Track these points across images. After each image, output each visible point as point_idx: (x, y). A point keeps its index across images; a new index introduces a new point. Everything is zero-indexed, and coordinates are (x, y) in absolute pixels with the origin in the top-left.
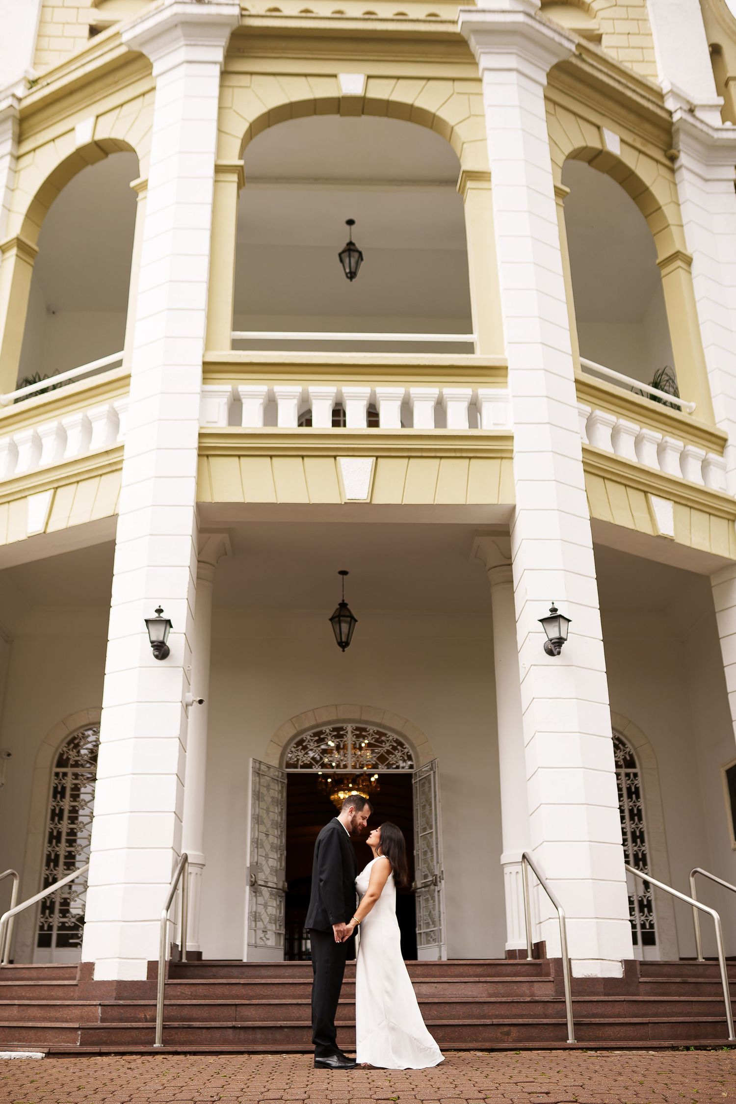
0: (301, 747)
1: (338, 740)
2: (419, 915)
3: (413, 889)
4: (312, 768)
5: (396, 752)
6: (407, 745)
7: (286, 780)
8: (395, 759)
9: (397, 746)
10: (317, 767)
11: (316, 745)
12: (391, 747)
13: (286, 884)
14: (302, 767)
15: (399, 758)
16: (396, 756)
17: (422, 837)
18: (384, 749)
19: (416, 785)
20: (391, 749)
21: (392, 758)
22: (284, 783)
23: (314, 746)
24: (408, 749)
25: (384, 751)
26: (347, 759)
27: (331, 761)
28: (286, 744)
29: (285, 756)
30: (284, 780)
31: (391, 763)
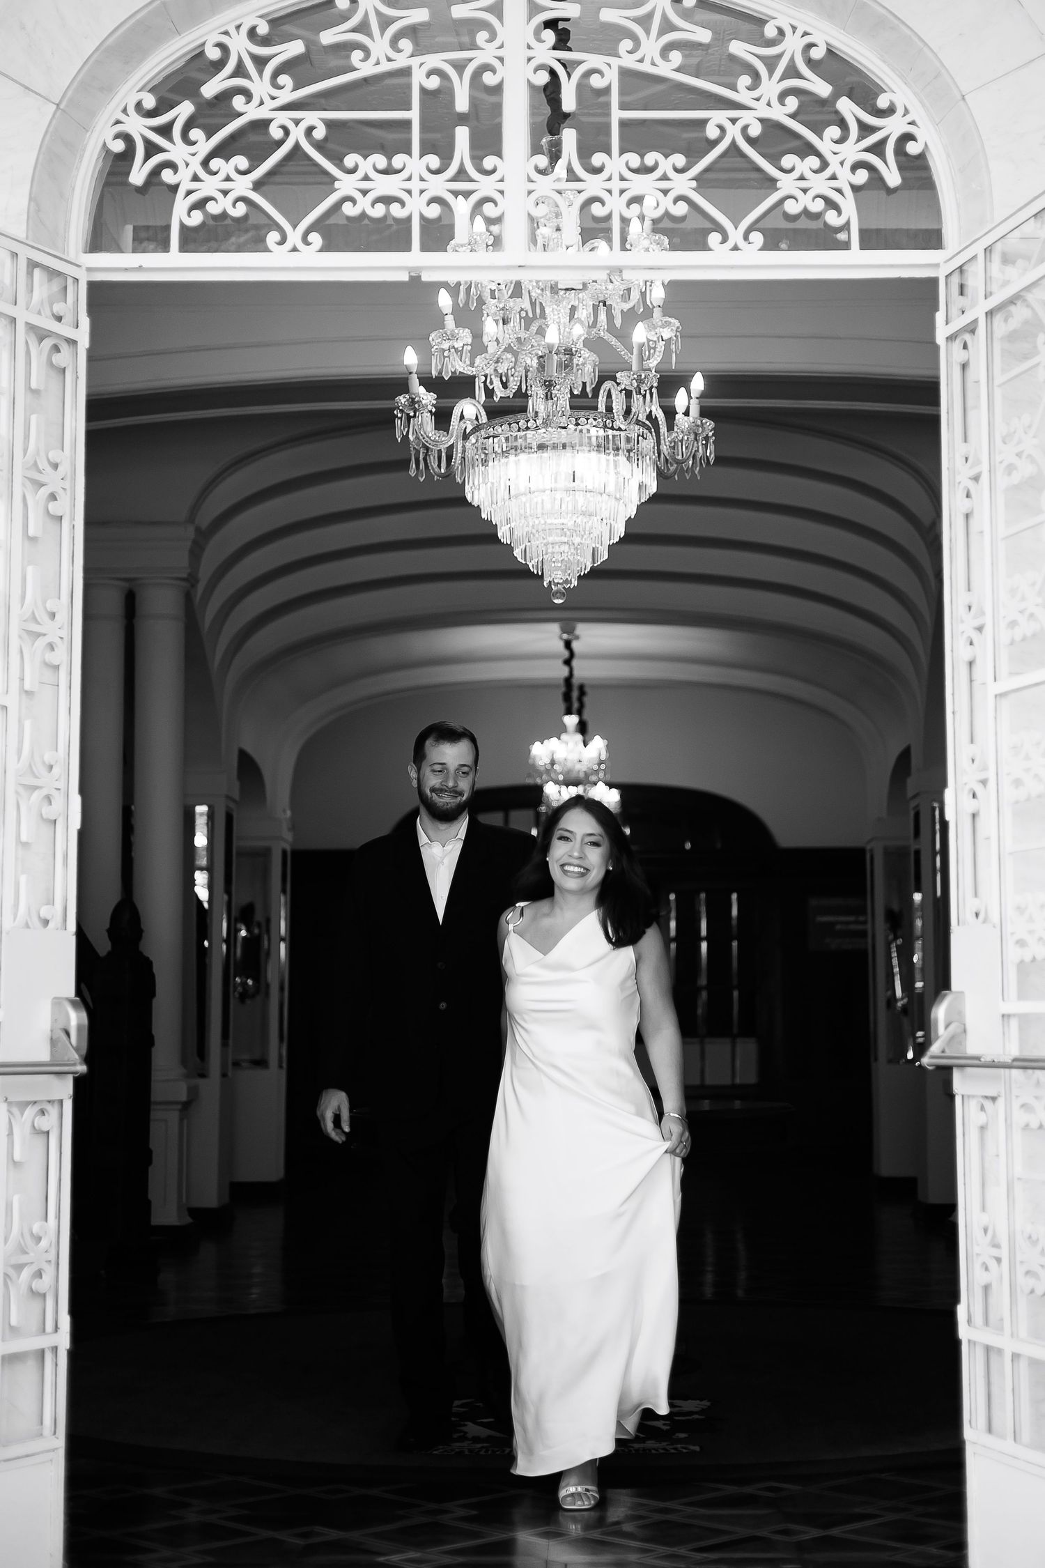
0: (185, 109)
1: (435, 60)
2: (985, 1219)
3: (935, 1049)
4: (258, 244)
5: (825, 142)
6: (895, 92)
7: (85, 322)
8: (820, 184)
9: (836, 96)
10: (294, 236)
11: (287, 96)
12: (792, 103)
13: (73, 1017)
14: (193, 240)
15: (846, 177)
16: (825, 165)
17: (1006, 705)
18: (746, 117)
19: (965, 347)
20: (793, 116)
21: (802, 178)
22: (73, 343)
23: (273, 98)
24: (906, 112)
25: (744, 129)
26: (500, 186)
27: (387, 200)
28: (79, 78)
29: (78, 169)
30: (64, 330)
31: (792, 208)
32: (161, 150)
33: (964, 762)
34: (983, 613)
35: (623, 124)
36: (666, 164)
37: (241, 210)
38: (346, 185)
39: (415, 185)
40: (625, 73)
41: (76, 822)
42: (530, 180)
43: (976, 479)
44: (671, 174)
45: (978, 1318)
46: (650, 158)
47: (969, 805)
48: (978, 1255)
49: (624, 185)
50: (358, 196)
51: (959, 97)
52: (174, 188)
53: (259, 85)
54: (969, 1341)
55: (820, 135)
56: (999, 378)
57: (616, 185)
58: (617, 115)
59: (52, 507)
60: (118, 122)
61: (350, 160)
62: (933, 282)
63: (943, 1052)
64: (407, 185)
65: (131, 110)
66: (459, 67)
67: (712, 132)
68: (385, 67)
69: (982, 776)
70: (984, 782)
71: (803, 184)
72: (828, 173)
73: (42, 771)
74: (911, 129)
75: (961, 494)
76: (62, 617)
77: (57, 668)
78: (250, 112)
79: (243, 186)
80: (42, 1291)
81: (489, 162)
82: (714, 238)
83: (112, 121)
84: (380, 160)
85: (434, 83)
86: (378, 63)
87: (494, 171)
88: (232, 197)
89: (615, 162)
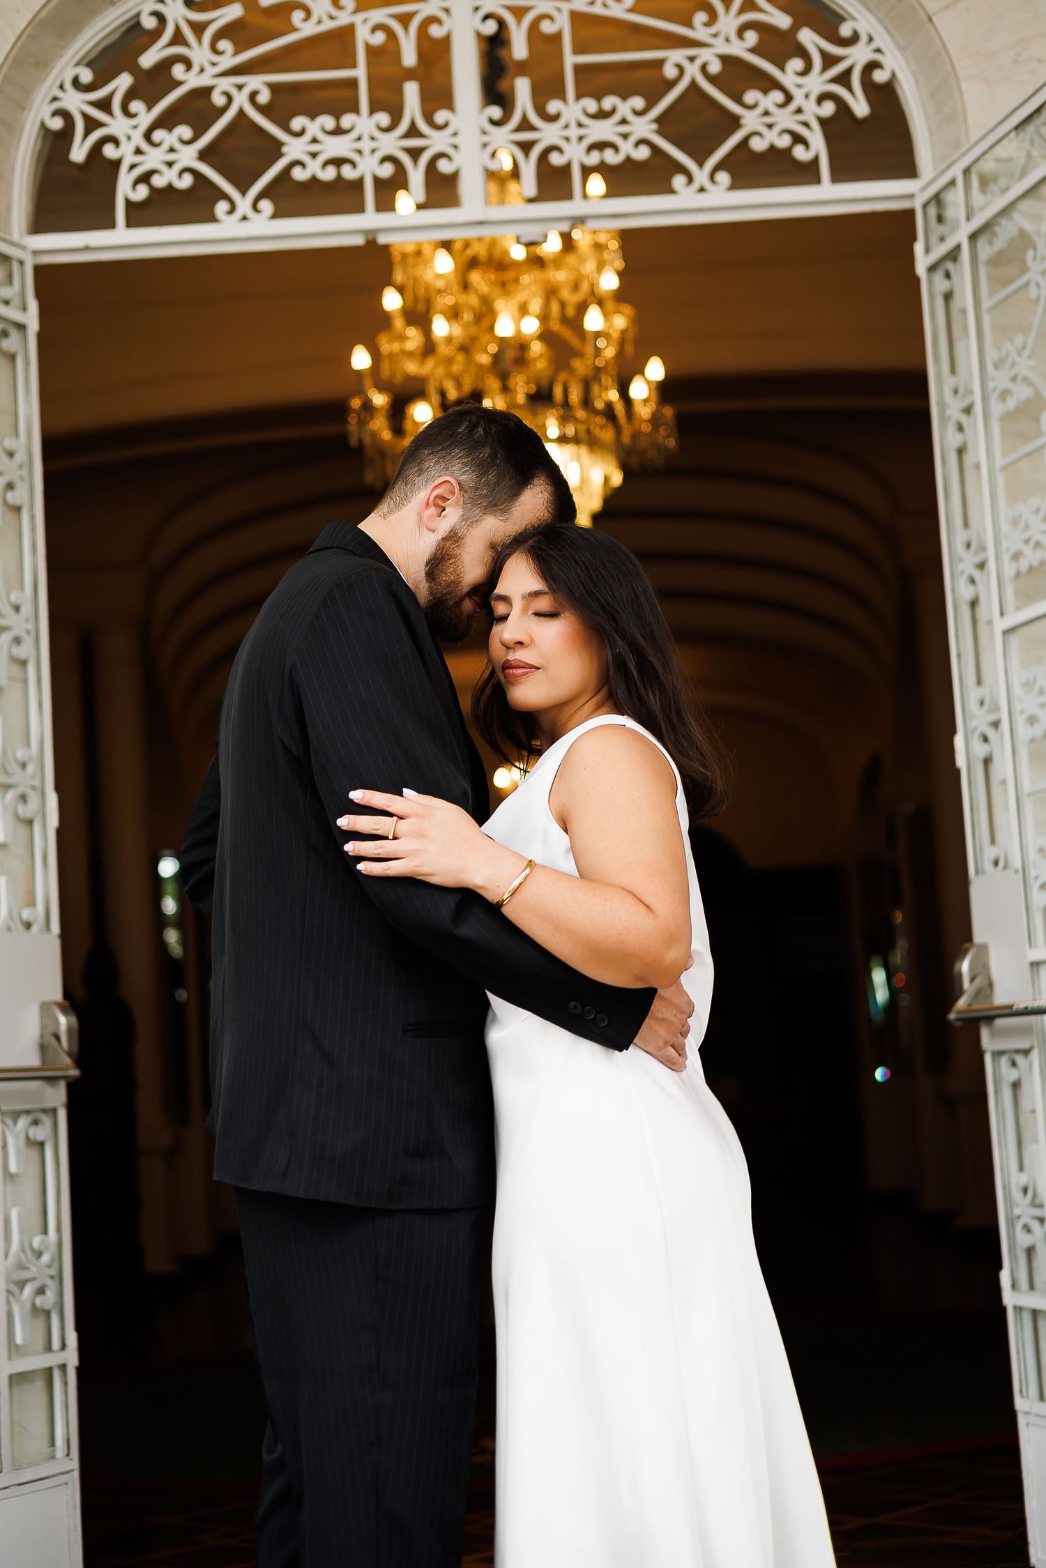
0: (124, 81)
1: (379, 15)
2: (1023, 1179)
3: (962, 1003)
4: (207, 215)
5: (789, 74)
6: (858, 20)
7: (33, 306)
8: (786, 119)
9: (795, 27)
10: (244, 205)
11: (228, 61)
12: (752, 37)
13: (63, 1022)
14: (139, 215)
15: (812, 110)
16: (789, 98)
17: (1014, 640)
18: (705, 55)
19: (948, 275)
20: (753, 50)
21: (766, 113)
22: (21, 327)
23: (214, 64)
24: (871, 39)
25: (704, 68)
26: (454, 140)
27: (338, 162)
28: (13, 54)
29: (17, 149)
30: (13, 314)
31: (758, 145)
32: (100, 125)
33: (973, 706)
34: (983, 548)
35: (578, 69)
36: (626, 107)
37: (186, 182)
38: (294, 149)
39: (366, 145)
40: (576, 17)
41: (53, 820)
42: (484, 133)
43: (968, 410)
44: (630, 117)
45: (1023, 1283)
46: (608, 102)
47: (980, 750)
48: (1019, 1217)
49: (582, 132)
50: (307, 159)
51: (925, 18)
52: (117, 164)
53: (199, 53)
54: (1015, 1307)
55: (782, 68)
56: (986, 303)
57: (574, 132)
58: (570, 60)
59: (10, 497)
60: (55, 99)
61: (297, 123)
62: (909, 214)
63: (970, 1005)
64: (358, 145)
65: (68, 85)
66: (405, 19)
67: (670, 72)
68: (327, 25)
69: (993, 717)
70: (996, 725)
71: (768, 120)
72: (793, 106)
73: (15, 768)
74: (877, 57)
75: (951, 429)
76: (26, 610)
77: (24, 663)
78: (191, 80)
79: (188, 156)
80: (47, 1308)
81: (441, 116)
82: (678, 181)
83: (49, 98)
84: (328, 121)
85: (379, 38)
86: (319, 22)
87: (446, 125)
88: (177, 168)
89: (572, 109)
